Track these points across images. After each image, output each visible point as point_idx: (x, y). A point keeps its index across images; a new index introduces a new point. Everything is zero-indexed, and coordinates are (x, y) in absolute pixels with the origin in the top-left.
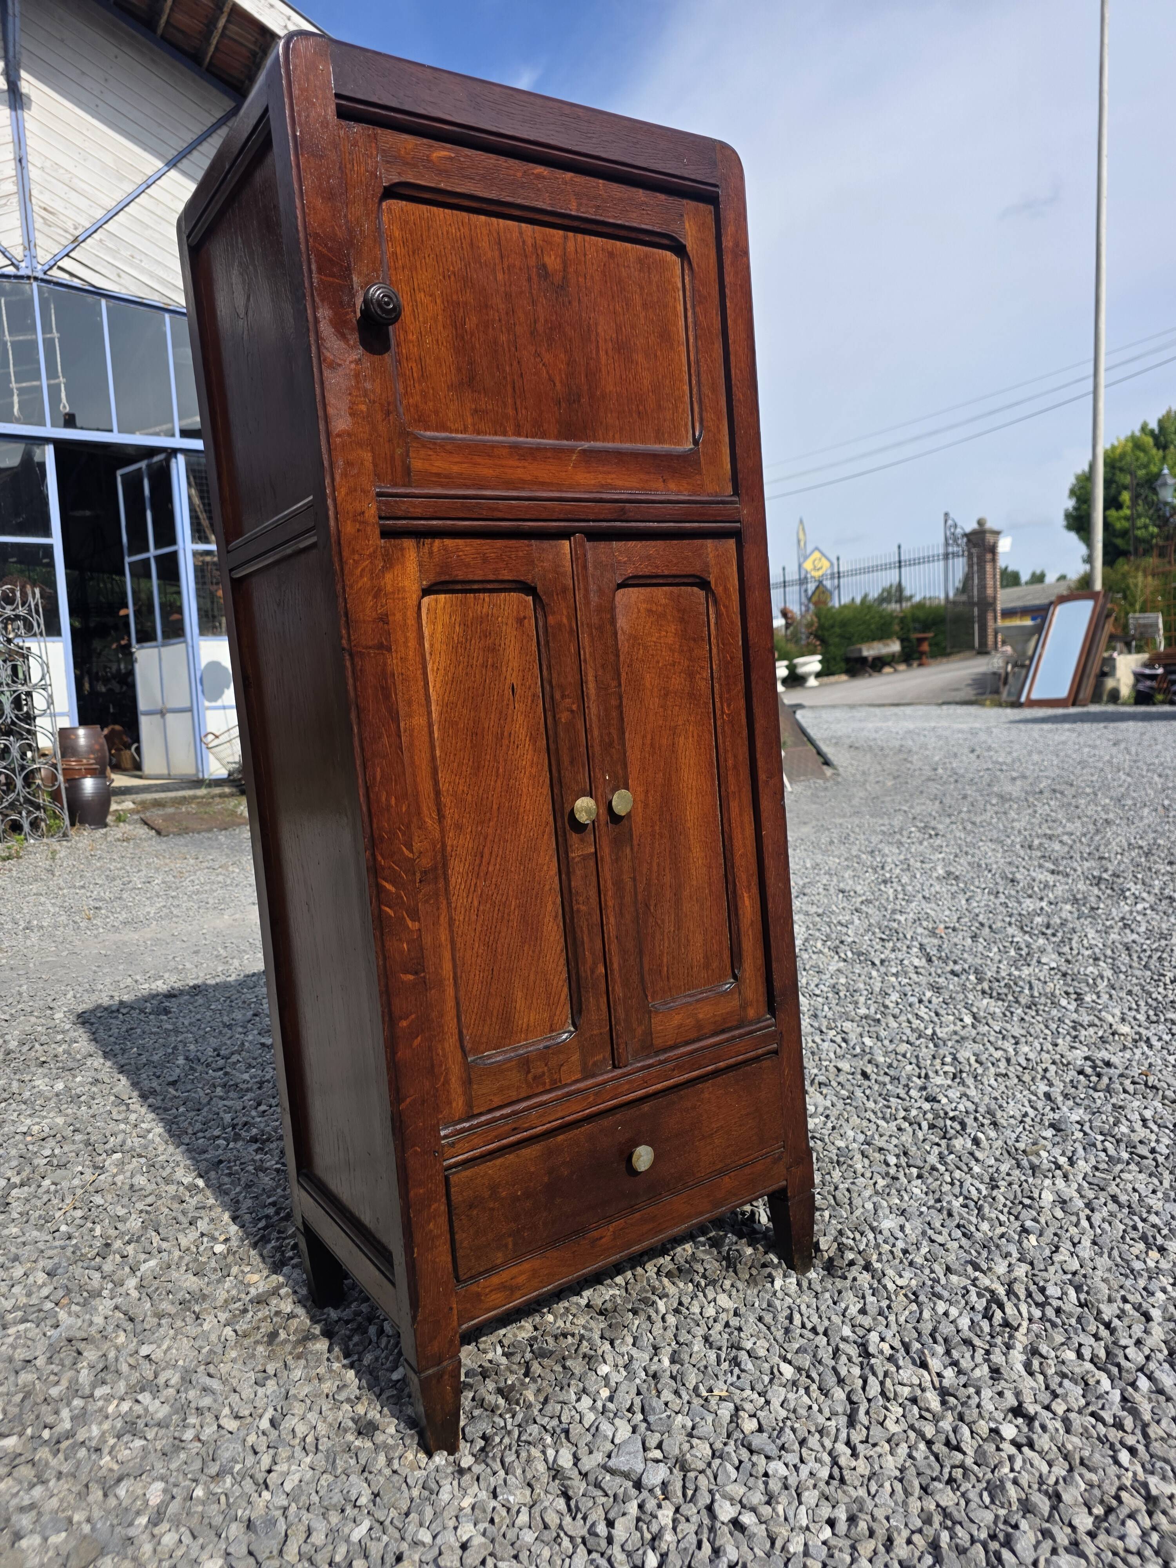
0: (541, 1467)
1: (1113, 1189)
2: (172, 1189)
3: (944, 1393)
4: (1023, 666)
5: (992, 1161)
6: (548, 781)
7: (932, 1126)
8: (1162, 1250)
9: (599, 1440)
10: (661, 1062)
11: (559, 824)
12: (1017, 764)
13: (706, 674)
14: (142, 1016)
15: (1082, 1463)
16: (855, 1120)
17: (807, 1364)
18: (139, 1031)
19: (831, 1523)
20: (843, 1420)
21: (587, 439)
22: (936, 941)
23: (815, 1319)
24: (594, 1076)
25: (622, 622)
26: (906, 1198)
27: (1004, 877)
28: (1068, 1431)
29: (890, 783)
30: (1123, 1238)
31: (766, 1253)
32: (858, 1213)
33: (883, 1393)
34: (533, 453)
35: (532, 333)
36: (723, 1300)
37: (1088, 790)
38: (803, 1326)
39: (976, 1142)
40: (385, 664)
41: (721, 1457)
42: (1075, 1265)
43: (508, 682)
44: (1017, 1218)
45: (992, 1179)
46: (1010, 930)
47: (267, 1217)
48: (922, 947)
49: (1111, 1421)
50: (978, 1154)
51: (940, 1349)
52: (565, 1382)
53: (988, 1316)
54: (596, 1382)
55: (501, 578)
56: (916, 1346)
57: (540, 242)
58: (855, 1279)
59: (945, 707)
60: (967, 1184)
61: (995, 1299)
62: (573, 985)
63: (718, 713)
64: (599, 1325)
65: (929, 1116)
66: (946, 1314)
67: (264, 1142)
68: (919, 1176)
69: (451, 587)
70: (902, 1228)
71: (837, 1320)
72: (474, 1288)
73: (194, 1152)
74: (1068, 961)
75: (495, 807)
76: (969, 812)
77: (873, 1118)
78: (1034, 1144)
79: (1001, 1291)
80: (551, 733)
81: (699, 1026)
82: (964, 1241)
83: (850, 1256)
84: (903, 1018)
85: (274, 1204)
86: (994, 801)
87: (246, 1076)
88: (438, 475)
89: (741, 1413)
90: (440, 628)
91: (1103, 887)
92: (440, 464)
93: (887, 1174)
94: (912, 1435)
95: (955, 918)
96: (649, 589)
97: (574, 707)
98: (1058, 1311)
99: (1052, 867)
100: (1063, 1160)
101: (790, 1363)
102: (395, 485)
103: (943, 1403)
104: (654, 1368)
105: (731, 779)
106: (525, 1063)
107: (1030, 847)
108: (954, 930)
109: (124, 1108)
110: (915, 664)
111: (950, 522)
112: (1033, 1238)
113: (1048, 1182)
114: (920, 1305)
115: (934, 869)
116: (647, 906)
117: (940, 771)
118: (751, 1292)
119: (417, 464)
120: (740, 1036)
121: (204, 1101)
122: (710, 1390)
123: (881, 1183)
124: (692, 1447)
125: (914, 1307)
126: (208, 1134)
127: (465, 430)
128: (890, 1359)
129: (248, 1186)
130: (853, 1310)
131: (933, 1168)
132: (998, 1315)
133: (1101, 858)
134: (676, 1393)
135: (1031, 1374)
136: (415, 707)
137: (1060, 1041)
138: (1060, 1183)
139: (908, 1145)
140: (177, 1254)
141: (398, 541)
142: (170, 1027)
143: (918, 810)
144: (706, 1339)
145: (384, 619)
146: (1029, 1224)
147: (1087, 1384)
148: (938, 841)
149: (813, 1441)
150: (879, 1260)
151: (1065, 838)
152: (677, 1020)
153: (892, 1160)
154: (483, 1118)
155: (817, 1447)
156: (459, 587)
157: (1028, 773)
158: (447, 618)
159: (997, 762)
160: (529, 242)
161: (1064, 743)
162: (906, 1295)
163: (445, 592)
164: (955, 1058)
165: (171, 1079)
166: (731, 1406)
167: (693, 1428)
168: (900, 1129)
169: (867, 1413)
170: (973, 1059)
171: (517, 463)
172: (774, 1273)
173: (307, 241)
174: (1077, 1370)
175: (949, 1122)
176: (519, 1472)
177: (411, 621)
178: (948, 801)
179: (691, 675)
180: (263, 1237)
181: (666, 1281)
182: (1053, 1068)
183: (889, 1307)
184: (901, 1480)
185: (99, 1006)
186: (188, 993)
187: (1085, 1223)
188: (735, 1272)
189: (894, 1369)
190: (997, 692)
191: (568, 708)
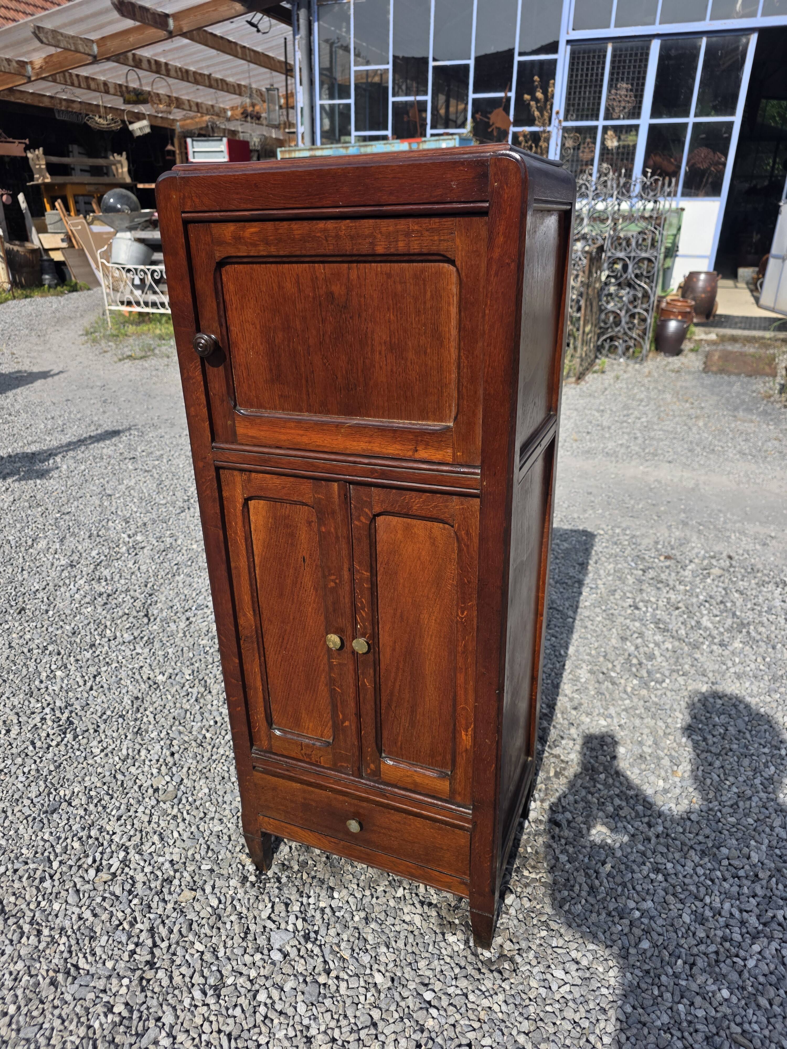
21: (361, 416)
24: (339, 771)
35: (321, 343)
43: (301, 554)
54: (324, 897)
55: (291, 499)
57: (328, 274)
88: (252, 438)
90: (260, 518)
92: (253, 431)
97: (337, 581)
102: (227, 442)
104: (348, 915)
119: (240, 430)
152: (399, 773)
154: (276, 757)
158: (265, 513)
160: (321, 277)
191: (333, 581)
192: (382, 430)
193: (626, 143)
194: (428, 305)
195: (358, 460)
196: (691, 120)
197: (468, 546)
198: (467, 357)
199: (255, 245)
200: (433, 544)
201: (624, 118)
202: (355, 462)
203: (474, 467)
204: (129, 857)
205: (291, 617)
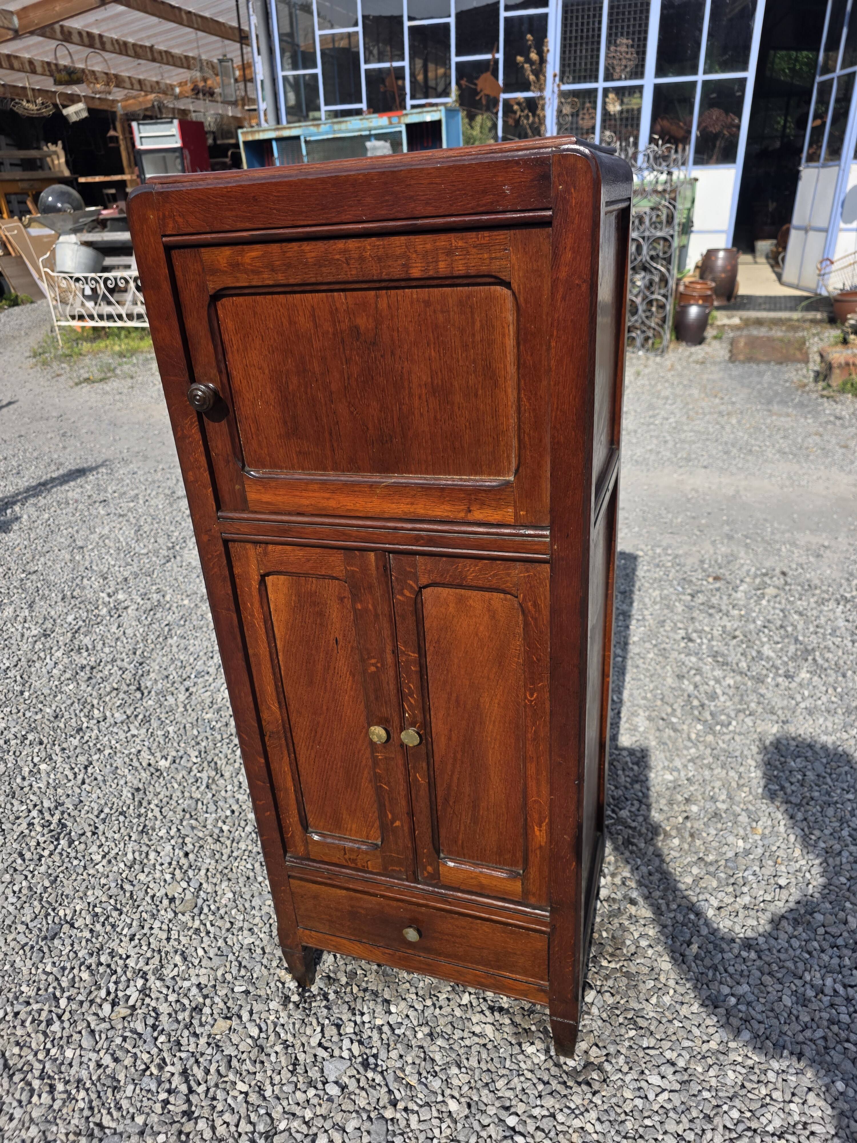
21: (401, 471)
40: (232, 620)
43: (332, 635)
55: (318, 573)
88: (267, 503)
90: (281, 596)
92: (267, 496)
102: (236, 510)
106: (343, 849)
119: (251, 496)
127: (292, 467)
141: (242, 544)
158: (286, 590)
160: (342, 308)
191: (373, 665)
192: (426, 490)
193: (629, 107)
194: (478, 338)
195: (399, 525)
196: (700, 77)
197: (535, 619)
198: (529, 399)
199: (256, 272)
200: (493, 617)
201: (626, 79)
202: (395, 528)
203: (543, 528)
204: (148, 985)
205: (325, 708)
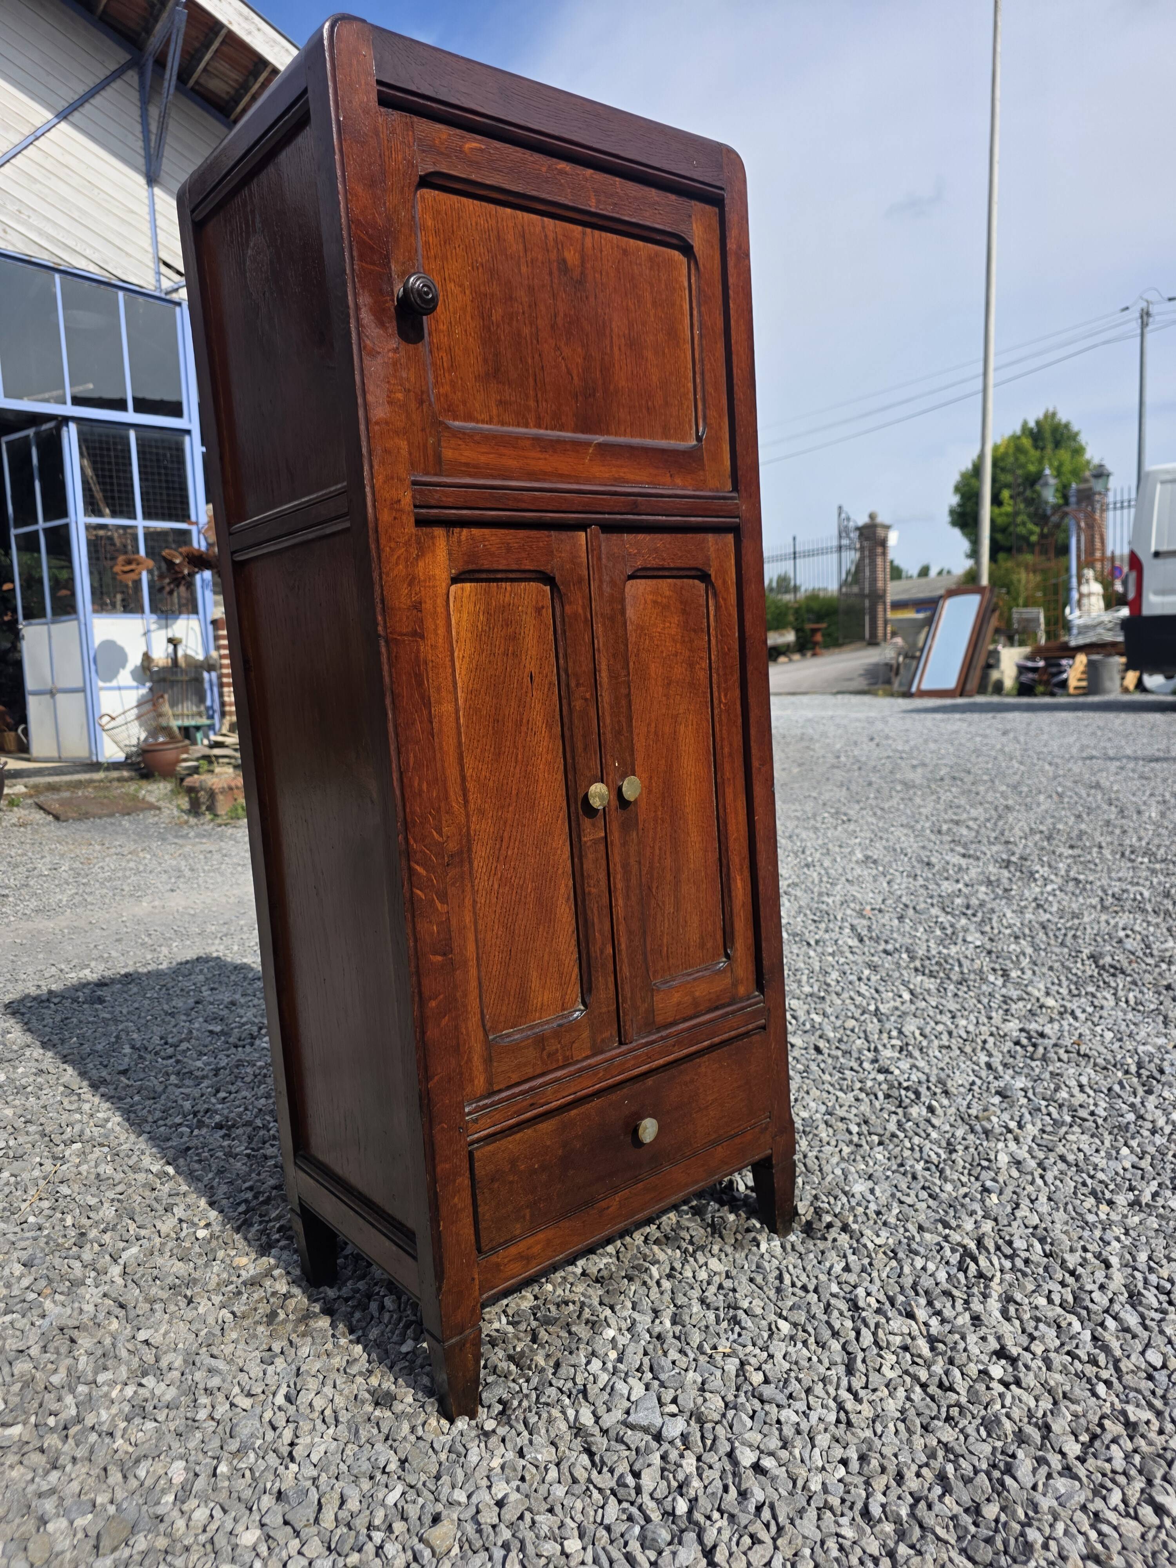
0: (563, 1426)
1: (1060, 1149)
2: (141, 1177)
3: (932, 1341)
4: (913, 657)
5: (947, 1128)
6: (562, 767)
7: (887, 1096)
8: (1110, 1203)
9: (616, 1399)
10: (663, 1038)
11: (572, 809)
12: (915, 753)
13: (705, 664)
14: (75, 1006)
15: (1065, 1396)
16: (815, 1092)
17: (803, 1320)
18: (75, 1020)
19: (844, 1462)
20: (842, 1369)
21: (601, 433)
22: (865, 922)
23: (804, 1278)
24: (602, 1052)
25: (630, 613)
26: (871, 1163)
27: (920, 861)
28: (1049, 1369)
29: (795, 770)
30: (1075, 1193)
31: (748, 1219)
32: (829, 1178)
33: (876, 1343)
34: (554, 446)
35: (552, 327)
36: (714, 1264)
37: (985, 778)
38: (793, 1285)
39: (931, 1109)
40: (418, 651)
41: (735, 1408)
42: (1034, 1220)
43: (527, 670)
44: (977, 1179)
45: (949, 1143)
46: (934, 911)
47: (246, 1201)
48: (853, 928)
49: (1086, 1358)
50: (934, 1121)
51: (923, 1301)
52: (574, 1346)
53: (962, 1268)
54: (604, 1345)
55: (523, 567)
56: (901, 1299)
57: (560, 237)
58: (835, 1240)
59: (840, 697)
60: (926, 1149)
61: (967, 1253)
62: (584, 965)
63: (716, 702)
64: (596, 1293)
65: (884, 1086)
66: (924, 1269)
67: (229, 1128)
68: (880, 1143)
69: (477, 576)
70: (872, 1191)
71: (823, 1278)
72: (494, 1259)
73: (157, 1140)
74: (991, 940)
75: (514, 792)
76: (876, 798)
77: (831, 1089)
78: (985, 1110)
79: (972, 1245)
80: (566, 720)
81: (695, 1003)
82: (931, 1201)
83: (828, 1218)
84: (845, 995)
85: (251, 1188)
86: (899, 788)
87: (199, 1064)
88: (467, 465)
89: (747, 1367)
90: (465, 616)
91: (1012, 869)
92: (468, 454)
93: (851, 1142)
94: (908, 1379)
95: (880, 900)
96: (654, 581)
97: (588, 695)
98: (1027, 1261)
99: (962, 851)
100: (1013, 1125)
101: (786, 1319)
102: (427, 474)
103: (933, 1349)
104: (657, 1329)
105: (727, 767)
106: (540, 1041)
107: (939, 832)
108: (880, 911)
109: (76, 1098)
110: (809, 654)
111: (843, 516)
112: (994, 1197)
113: (1001, 1145)
114: (899, 1261)
115: (852, 853)
116: (650, 889)
117: (843, 759)
118: (740, 1256)
119: (448, 454)
120: (733, 1012)
121: (160, 1089)
122: (715, 1348)
123: (846, 1150)
124: (705, 1400)
125: (894, 1263)
126: (169, 1122)
127: (490, 422)
128: (878, 1311)
129: (220, 1172)
130: (838, 1268)
131: (893, 1135)
132: (973, 1267)
133: (1007, 842)
134: (681, 1351)
135: (1008, 1319)
136: (444, 694)
137: (994, 1014)
138: (1012, 1145)
139: (867, 1114)
140: (158, 1240)
141: (429, 530)
142: (108, 1016)
143: (826, 796)
144: (702, 1301)
145: (417, 606)
146: (989, 1184)
147: (1059, 1327)
148: (852, 827)
149: (818, 1389)
150: (855, 1221)
151: (971, 823)
152: (676, 997)
153: (855, 1129)
154: (504, 1095)
155: (822, 1394)
156: (484, 576)
157: (927, 761)
158: (472, 606)
159: (896, 751)
160: (551, 236)
161: (957, 732)
162: (885, 1253)
163: (471, 581)
164: (900, 1032)
165: (121, 1068)
166: (737, 1361)
167: (703, 1383)
168: (857, 1100)
169: (864, 1361)
170: (917, 1033)
171: (539, 455)
172: (759, 1237)
173: (349, 228)
174: (1050, 1314)
175: (903, 1092)
176: (543, 1431)
177: (441, 609)
178: (854, 787)
179: (691, 665)
180: (245, 1222)
181: (655, 1248)
182: (991, 1040)
183: (871, 1264)
184: (904, 1421)
185: (28, 996)
186: (120, 982)
187: (1039, 1182)
188: (721, 1237)
189: (884, 1320)
190: (889, 682)
191: (583, 697)
197: (725, 600)
